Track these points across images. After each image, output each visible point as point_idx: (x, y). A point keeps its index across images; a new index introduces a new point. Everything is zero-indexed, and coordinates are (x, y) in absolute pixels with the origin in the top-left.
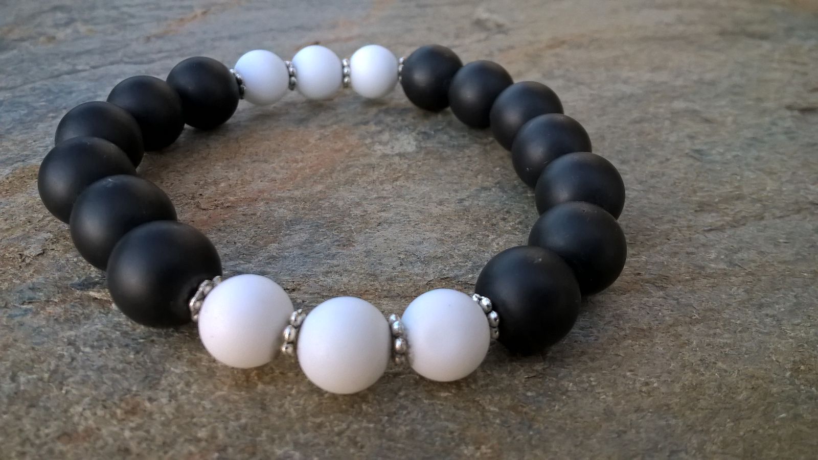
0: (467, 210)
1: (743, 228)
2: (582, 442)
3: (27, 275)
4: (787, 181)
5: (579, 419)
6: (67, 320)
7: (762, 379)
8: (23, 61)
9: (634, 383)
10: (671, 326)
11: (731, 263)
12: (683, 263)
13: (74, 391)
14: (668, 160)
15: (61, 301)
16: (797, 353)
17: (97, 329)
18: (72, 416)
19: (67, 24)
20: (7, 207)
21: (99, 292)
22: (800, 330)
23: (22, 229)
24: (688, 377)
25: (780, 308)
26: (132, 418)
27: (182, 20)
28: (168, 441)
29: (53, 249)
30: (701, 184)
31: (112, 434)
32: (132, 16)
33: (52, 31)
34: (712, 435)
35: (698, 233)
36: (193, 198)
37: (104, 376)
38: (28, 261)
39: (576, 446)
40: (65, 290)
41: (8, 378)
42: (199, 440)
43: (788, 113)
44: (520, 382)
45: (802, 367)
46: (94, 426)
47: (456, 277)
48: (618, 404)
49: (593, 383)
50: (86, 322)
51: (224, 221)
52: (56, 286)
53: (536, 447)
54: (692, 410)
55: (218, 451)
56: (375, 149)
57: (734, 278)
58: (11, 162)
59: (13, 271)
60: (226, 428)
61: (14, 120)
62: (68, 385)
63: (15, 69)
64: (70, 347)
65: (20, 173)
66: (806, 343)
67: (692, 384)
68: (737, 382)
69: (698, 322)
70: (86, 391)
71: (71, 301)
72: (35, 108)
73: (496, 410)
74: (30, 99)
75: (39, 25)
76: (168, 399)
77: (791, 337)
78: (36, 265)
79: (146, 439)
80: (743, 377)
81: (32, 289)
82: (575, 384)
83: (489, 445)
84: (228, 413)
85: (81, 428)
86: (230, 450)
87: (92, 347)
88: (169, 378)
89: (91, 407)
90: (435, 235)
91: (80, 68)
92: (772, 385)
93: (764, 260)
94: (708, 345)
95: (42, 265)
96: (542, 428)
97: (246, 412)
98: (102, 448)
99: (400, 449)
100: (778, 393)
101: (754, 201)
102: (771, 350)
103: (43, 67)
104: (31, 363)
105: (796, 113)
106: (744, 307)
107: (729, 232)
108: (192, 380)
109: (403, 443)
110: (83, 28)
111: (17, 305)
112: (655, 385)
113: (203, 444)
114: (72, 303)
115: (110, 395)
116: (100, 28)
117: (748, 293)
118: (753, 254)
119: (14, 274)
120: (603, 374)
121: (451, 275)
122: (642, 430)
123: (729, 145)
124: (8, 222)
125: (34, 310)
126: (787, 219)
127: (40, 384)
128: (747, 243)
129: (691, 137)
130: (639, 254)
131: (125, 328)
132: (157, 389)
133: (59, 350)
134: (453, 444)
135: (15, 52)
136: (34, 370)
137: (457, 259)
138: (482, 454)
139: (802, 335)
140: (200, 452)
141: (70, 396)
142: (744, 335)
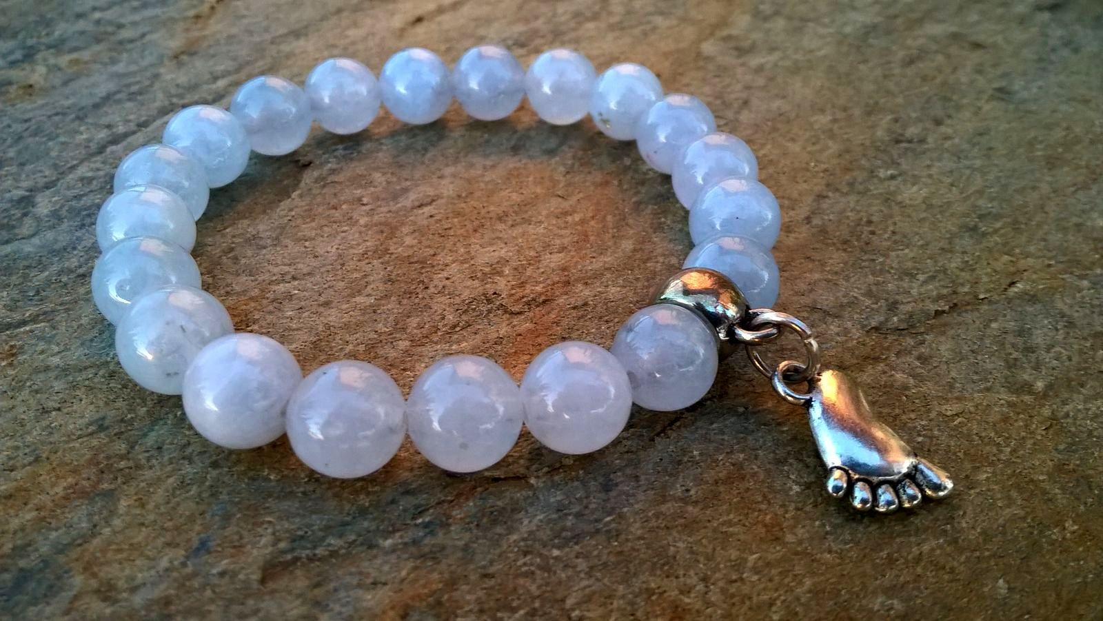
0: (823, 231)
6: (494, 522)
14: (980, 108)
17: (541, 521)
19: (28, 58)
30: (1032, 134)
33: (16, 75)
47: (881, 323)
50: (519, 516)
51: (557, 324)
64: (529, 557)
73: (1046, 477)
76: (702, 584)
82: (1092, 420)
83: (1071, 522)
84: (782, 579)
87: (557, 547)
90: (817, 276)
91: (121, 129)
99: (989, 557)
103: (61, 140)
110: (62, 61)
111: (409, 522)
116: (85, 55)
121: (874, 324)
125: (437, 522)
129: (979, 70)
131: (574, 509)
132: (678, 577)
136: (514, 604)
137: (868, 302)
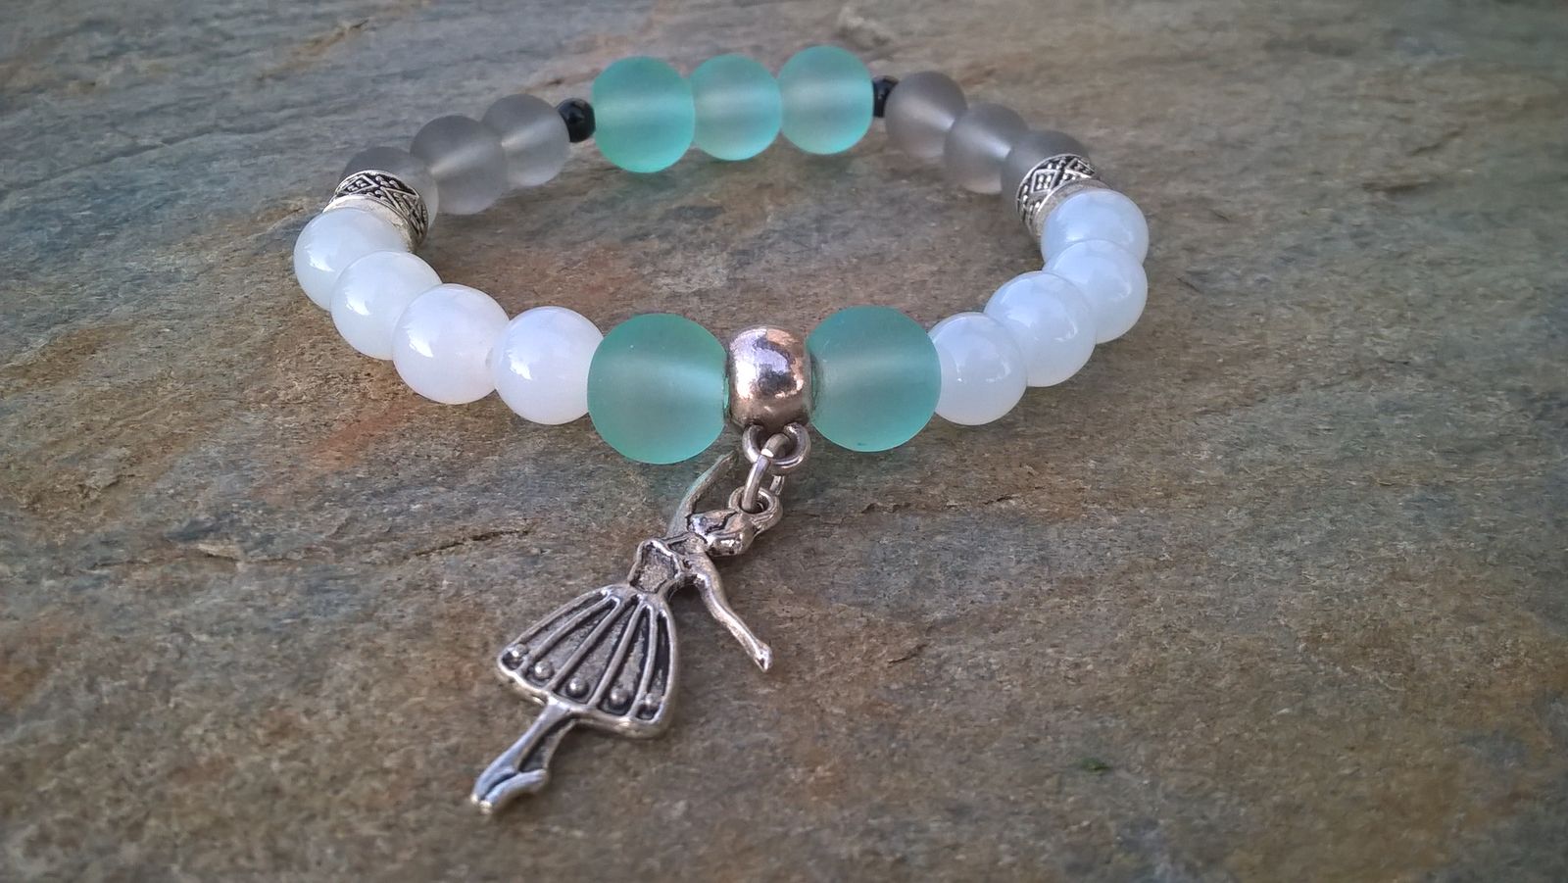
1: (1260, 406)
2: (969, 757)
3: (95, 519)
4: (1344, 323)
5: (967, 723)
6: (167, 593)
7: (1259, 655)
8: (42, 132)
9: (1058, 664)
10: (1124, 573)
11: (1233, 469)
12: (1154, 470)
13: (188, 704)
15: (154, 561)
16: (1319, 613)
17: (216, 605)
18: (189, 742)
19: (114, 56)
20: (48, 405)
21: (214, 544)
22: (1330, 576)
23: (78, 442)
24: (1141, 655)
25: (1302, 541)
26: (282, 743)
27: (317, 42)
28: (339, 774)
29: (133, 476)
31: (252, 767)
32: (229, 38)
33: (87, 71)
34: (1171, 743)
35: (1184, 418)
36: (356, 380)
37: (233, 679)
38: (94, 496)
39: (961, 763)
40: (159, 543)
41: (82, 687)
42: (387, 772)
43: (1366, 197)
44: (882, 668)
45: (1325, 636)
46: (223, 757)
48: (1030, 697)
49: (994, 667)
50: (198, 594)
52: (143, 537)
53: (901, 766)
54: (1142, 704)
55: (417, 787)
56: (660, 284)
57: (1234, 492)
58: (45, 324)
59: (71, 514)
60: (427, 753)
61: (41, 245)
62: (177, 695)
63: (30, 148)
64: (175, 634)
65: (64, 345)
66: (1338, 596)
67: (1147, 665)
68: (1219, 659)
69: (1168, 565)
70: (206, 703)
71: (170, 562)
72: (74, 223)
73: (842, 712)
74: (63, 205)
75: (63, 59)
76: (335, 710)
77: (1315, 588)
78: (108, 503)
79: (305, 773)
80: (1229, 652)
81: (106, 543)
82: (967, 669)
83: (827, 767)
84: (428, 729)
85: (203, 761)
86: (435, 785)
87: (212, 634)
88: (335, 679)
89: (217, 727)
91: (145, 142)
92: (1272, 665)
93: (1288, 460)
94: (1180, 602)
95: (118, 502)
96: (910, 738)
97: (456, 726)
98: (238, 788)
99: (693, 775)
100: (1281, 676)
101: (1282, 360)
102: (1279, 609)
103: (78, 142)
104: (115, 662)
105: (1381, 196)
106: (1244, 540)
107: (1236, 414)
108: (371, 681)
109: (699, 767)
110: (143, 65)
111: (85, 570)
112: (1090, 667)
113: (393, 777)
114: (173, 565)
115: (244, 707)
116: (171, 62)
117: (1254, 517)
118: (1271, 451)
119: (74, 519)
120: (1011, 653)
122: (1062, 737)
123: (1252, 262)
124: (52, 430)
125: (112, 578)
126: (1337, 389)
127: (133, 694)
128: (1264, 431)
129: (1191, 250)
130: (1084, 455)
131: (260, 603)
132: (316, 697)
133: (160, 639)
134: (774, 765)
135: (26, 113)
136: (123, 673)
138: (816, 779)
139: (1334, 583)
140: (389, 789)
141: (181, 711)
142: (1240, 584)
